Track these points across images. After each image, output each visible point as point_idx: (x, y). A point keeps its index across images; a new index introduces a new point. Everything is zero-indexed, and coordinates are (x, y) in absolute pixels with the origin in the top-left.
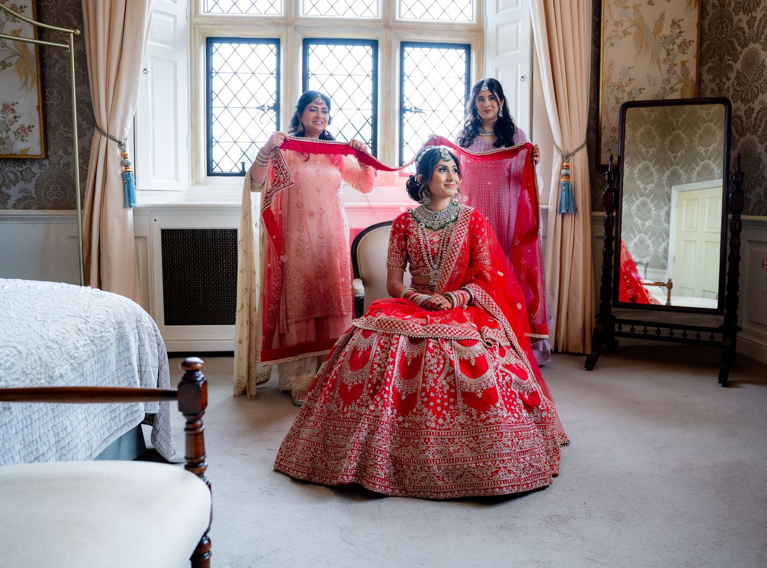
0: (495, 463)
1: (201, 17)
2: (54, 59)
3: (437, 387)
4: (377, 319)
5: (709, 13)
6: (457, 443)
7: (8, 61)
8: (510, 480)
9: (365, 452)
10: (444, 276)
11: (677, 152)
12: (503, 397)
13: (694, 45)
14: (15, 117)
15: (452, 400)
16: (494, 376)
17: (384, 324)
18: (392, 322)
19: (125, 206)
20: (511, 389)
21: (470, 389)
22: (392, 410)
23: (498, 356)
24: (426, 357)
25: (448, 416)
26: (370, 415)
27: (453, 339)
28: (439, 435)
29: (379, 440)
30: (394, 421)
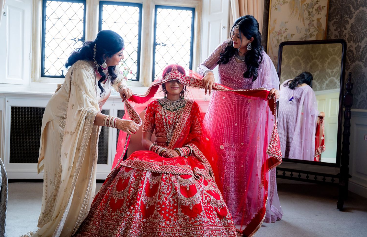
3: (167, 202)
4: (134, 161)
10: (175, 137)
12: (205, 209)
13: (326, 9)
15: (175, 210)
16: (200, 197)
17: (138, 164)
18: (142, 163)
20: (210, 205)
21: (186, 204)
22: (140, 214)
23: (203, 185)
24: (161, 184)
25: (172, 219)
26: (127, 218)
27: (177, 174)
28: (166, 231)
29: (131, 233)
30: (141, 222)
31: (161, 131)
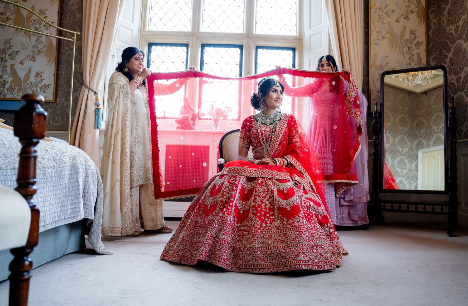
0: (297, 249)
1: (146, 31)
2: (66, 50)
3: (262, 205)
5: (432, 27)
6: (273, 238)
7: (42, 50)
8: (307, 261)
9: (215, 242)
10: (272, 150)
11: (421, 130)
12: (304, 213)
13: (424, 44)
14: (42, 80)
15: (271, 213)
16: (298, 199)
17: (232, 170)
19: (95, 128)
20: (309, 210)
21: (283, 206)
22: (234, 218)
23: (302, 191)
24: (256, 187)
25: (268, 222)
26: (219, 219)
27: (274, 178)
28: (262, 233)
29: (224, 234)
30: (235, 226)
31: (258, 147)
